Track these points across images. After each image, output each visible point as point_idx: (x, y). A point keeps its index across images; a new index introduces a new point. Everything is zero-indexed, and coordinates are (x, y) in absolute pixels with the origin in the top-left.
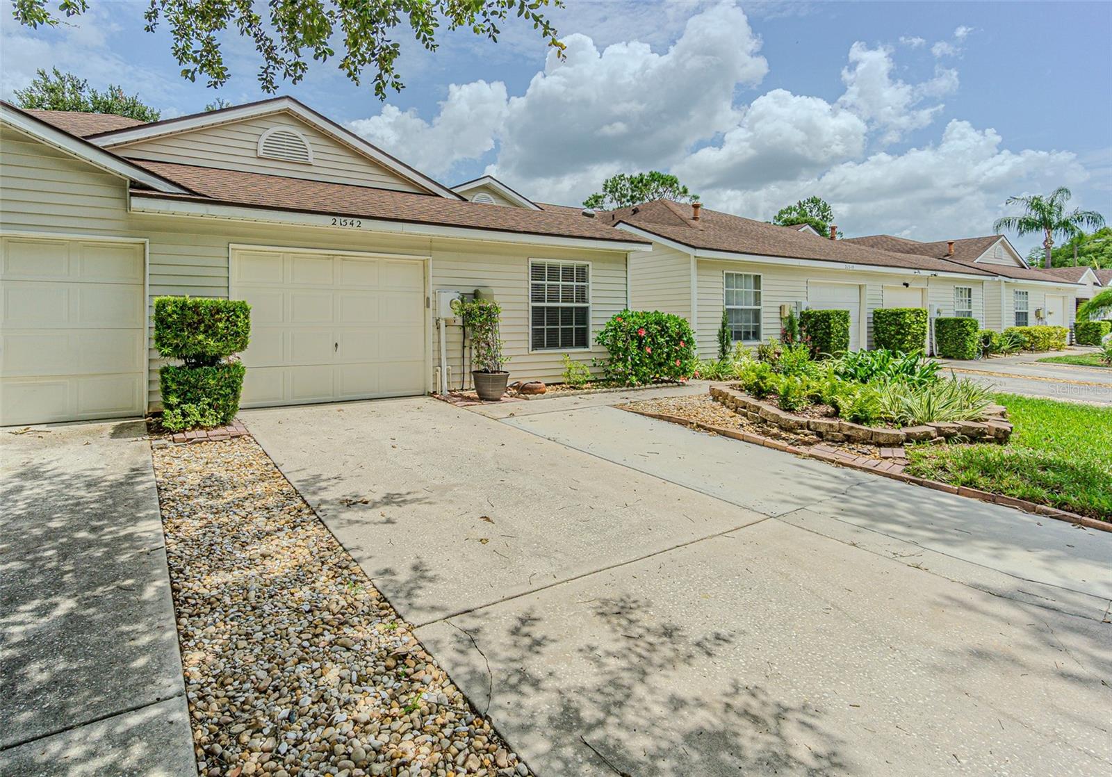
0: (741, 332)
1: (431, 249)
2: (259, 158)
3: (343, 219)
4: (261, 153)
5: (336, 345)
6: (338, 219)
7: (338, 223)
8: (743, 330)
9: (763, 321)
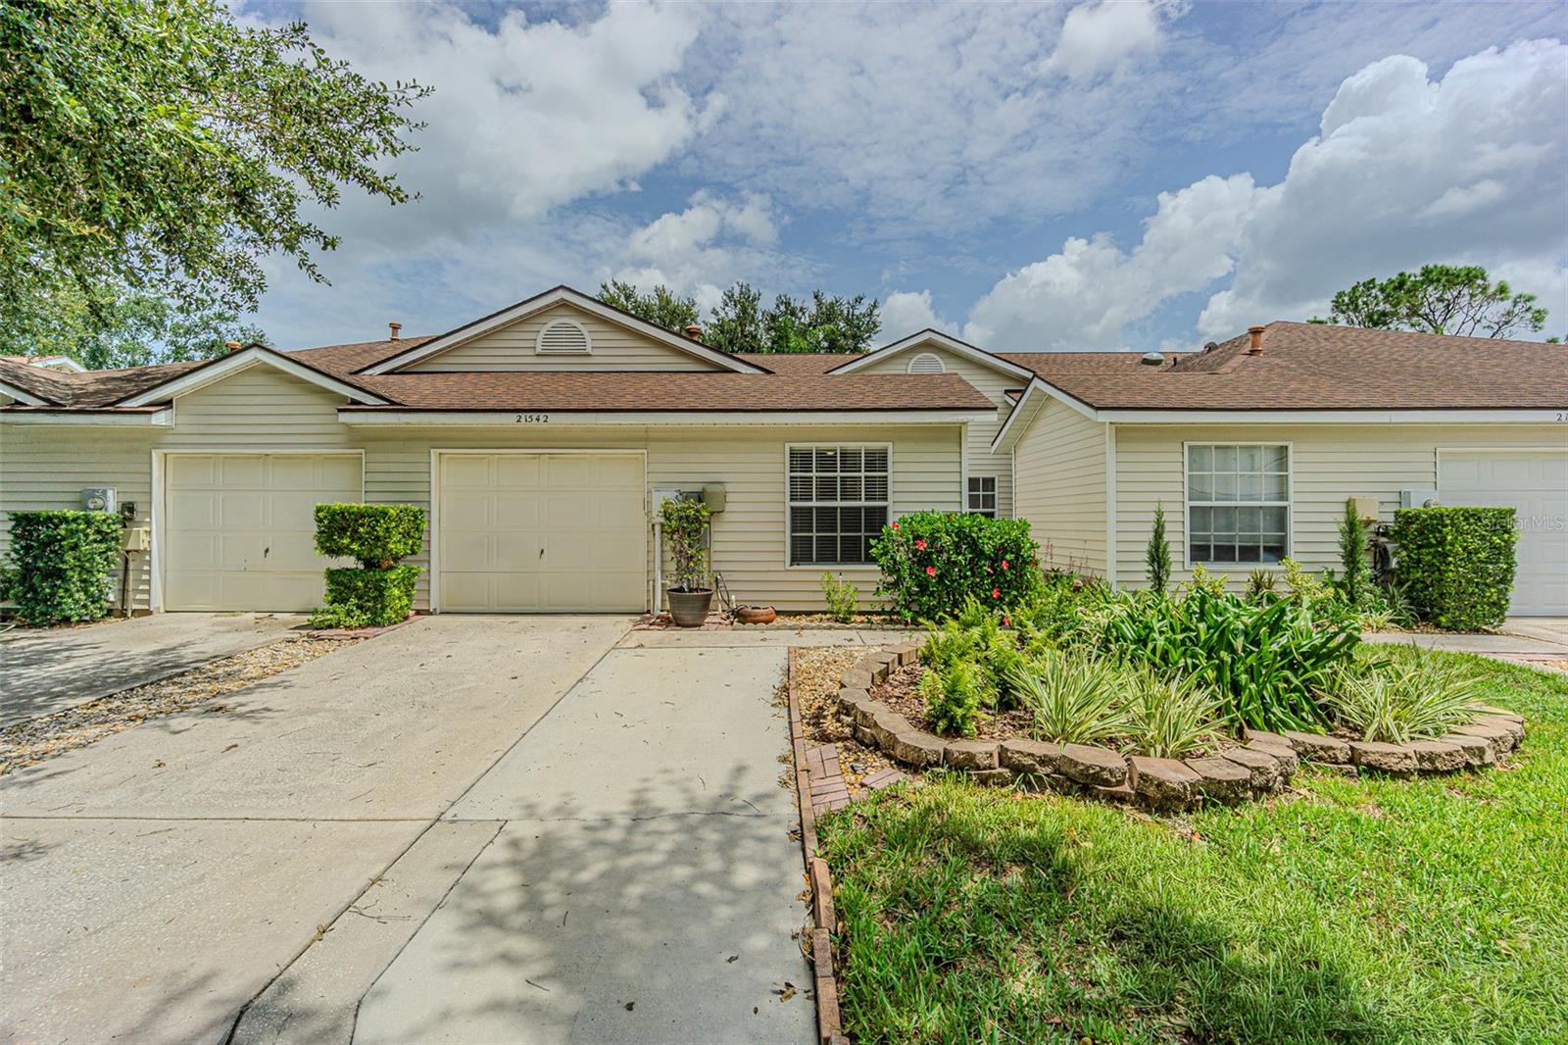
0: (1234, 547)
1: (647, 440)
2: (538, 355)
3: (528, 415)
4: (539, 350)
5: (542, 551)
6: (523, 415)
7: (523, 420)
8: (1237, 545)
9: (1292, 527)
